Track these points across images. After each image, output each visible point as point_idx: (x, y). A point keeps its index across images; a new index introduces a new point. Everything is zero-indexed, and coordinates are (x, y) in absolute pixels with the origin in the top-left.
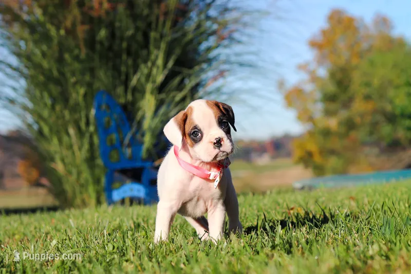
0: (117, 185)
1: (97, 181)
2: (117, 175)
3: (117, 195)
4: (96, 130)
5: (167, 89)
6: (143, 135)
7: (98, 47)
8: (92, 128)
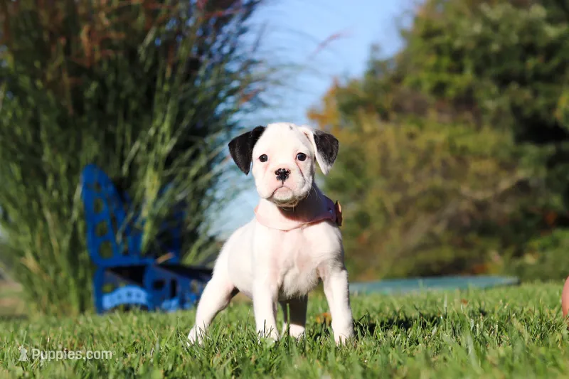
0: (107, 288)
1: (82, 284)
2: (109, 274)
3: (108, 301)
4: (82, 216)
5: (176, 162)
6: (143, 223)
7: (87, 107)
8: (75, 214)
